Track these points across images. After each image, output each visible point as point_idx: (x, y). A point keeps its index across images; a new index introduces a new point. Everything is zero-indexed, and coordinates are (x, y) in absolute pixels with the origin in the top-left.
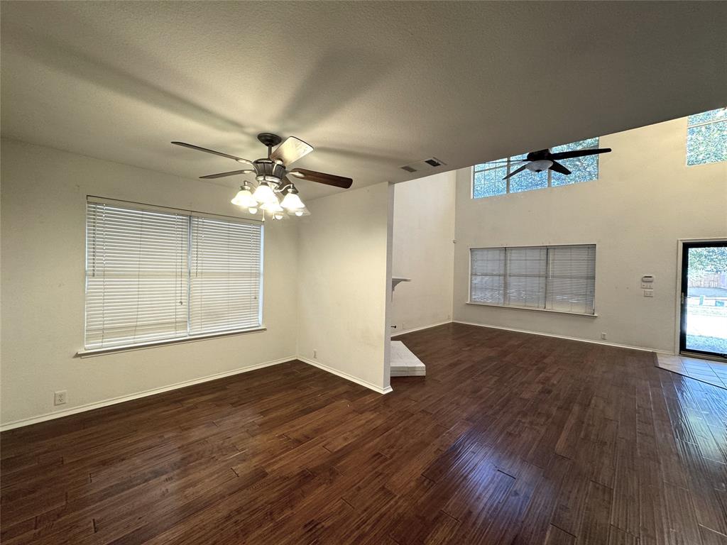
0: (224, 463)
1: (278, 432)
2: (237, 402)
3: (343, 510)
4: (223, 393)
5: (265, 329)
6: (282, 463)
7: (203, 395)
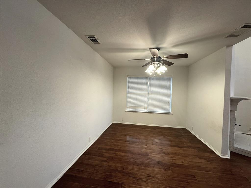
0: (141, 147)
1: (160, 147)
2: (156, 134)
3: (163, 180)
4: (154, 130)
5: (172, 114)
6: (155, 156)
7: (149, 129)
